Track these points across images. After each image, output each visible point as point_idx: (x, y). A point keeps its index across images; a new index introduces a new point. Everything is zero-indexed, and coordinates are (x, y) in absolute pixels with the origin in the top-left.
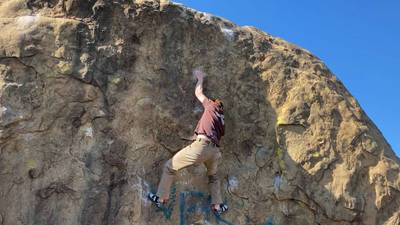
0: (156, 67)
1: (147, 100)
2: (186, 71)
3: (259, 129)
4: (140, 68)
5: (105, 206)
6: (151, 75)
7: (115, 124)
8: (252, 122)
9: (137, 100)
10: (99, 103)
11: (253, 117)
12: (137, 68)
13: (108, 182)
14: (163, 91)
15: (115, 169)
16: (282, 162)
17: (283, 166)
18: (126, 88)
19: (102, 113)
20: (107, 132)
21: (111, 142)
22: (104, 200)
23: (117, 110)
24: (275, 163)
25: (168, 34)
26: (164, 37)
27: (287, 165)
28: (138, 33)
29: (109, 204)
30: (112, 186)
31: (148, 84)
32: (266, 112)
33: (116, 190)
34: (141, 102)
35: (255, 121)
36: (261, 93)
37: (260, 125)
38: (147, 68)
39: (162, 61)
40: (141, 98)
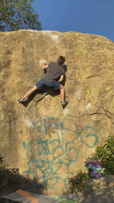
0: (21, 63)
1: (19, 79)
2: (36, 62)
3: (76, 82)
4: (13, 65)
5: (8, 130)
6: (19, 68)
7: (6, 93)
8: (72, 79)
9: (14, 80)
11: (72, 77)
12: (12, 66)
13: (8, 120)
14: (26, 74)
15: (10, 113)
16: (90, 96)
17: (91, 98)
18: (8, 76)
20: (3, 98)
21: (5, 102)
22: (8, 128)
23: (5, 87)
24: (86, 97)
25: (25, 46)
26: (23, 48)
27: (92, 97)
28: (10, 49)
29: (10, 129)
30: (10, 121)
31: (18, 72)
32: (79, 73)
33: (12, 122)
34: (16, 81)
35: (74, 79)
36: (75, 64)
37: (76, 80)
38: (16, 65)
39: (23, 59)
40: (16, 79)
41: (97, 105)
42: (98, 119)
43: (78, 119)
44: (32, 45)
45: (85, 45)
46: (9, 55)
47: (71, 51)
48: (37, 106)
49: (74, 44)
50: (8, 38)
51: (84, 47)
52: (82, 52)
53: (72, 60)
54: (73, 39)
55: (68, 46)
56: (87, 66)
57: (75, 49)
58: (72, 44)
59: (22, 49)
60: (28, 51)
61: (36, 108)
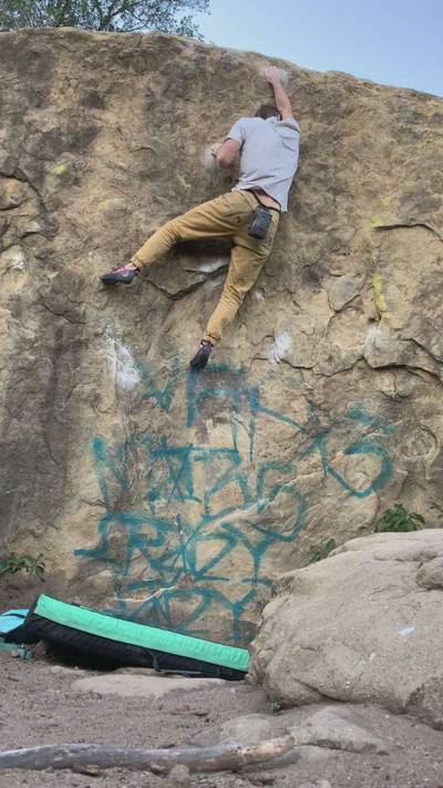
0: (133, 144)
1: (117, 201)
2: (192, 150)
3: (338, 241)
4: (103, 147)
5: (45, 382)
6: (123, 159)
7: (59, 243)
8: (320, 230)
9: (97, 201)
10: (30, 209)
11: (323, 221)
12: (98, 149)
13: (52, 343)
14: (149, 186)
15: (62, 322)
16: (382, 297)
17: (383, 305)
18: (77, 181)
19: (35, 226)
20: (45, 259)
21: (52, 275)
22: (45, 373)
23: (61, 219)
24: (366, 302)
25: (158, 90)
26: (151, 95)
27: (389, 303)
28: (102, 88)
29: (54, 379)
30: (58, 351)
31: (119, 175)
32: (350, 210)
33: (68, 356)
34: (105, 205)
35: (328, 228)
36: (341, 175)
37: (337, 234)
38: (116, 147)
39: (145, 133)
40: (106, 198)
41: (408, 334)
42: (400, 388)
43: (322, 381)
44: (186, 88)
45: (385, 116)
46: (95, 112)
47: (331, 128)
48: (171, 317)
49: (344, 105)
50: (102, 50)
51: (379, 121)
52: (370, 137)
53: (331, 161)
54: (344, 91)
55: (321, 111)
56: (385, 189)
57: (348, 124)
58: (338, 105)
59: (147, 96)
60: (165, 108)
61: (166, 323)
